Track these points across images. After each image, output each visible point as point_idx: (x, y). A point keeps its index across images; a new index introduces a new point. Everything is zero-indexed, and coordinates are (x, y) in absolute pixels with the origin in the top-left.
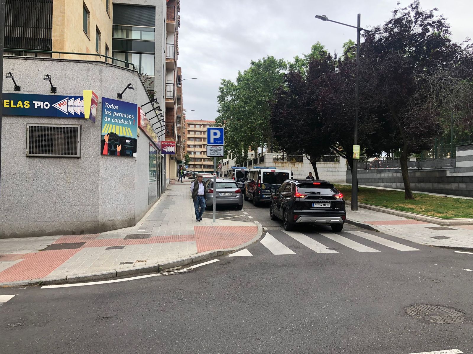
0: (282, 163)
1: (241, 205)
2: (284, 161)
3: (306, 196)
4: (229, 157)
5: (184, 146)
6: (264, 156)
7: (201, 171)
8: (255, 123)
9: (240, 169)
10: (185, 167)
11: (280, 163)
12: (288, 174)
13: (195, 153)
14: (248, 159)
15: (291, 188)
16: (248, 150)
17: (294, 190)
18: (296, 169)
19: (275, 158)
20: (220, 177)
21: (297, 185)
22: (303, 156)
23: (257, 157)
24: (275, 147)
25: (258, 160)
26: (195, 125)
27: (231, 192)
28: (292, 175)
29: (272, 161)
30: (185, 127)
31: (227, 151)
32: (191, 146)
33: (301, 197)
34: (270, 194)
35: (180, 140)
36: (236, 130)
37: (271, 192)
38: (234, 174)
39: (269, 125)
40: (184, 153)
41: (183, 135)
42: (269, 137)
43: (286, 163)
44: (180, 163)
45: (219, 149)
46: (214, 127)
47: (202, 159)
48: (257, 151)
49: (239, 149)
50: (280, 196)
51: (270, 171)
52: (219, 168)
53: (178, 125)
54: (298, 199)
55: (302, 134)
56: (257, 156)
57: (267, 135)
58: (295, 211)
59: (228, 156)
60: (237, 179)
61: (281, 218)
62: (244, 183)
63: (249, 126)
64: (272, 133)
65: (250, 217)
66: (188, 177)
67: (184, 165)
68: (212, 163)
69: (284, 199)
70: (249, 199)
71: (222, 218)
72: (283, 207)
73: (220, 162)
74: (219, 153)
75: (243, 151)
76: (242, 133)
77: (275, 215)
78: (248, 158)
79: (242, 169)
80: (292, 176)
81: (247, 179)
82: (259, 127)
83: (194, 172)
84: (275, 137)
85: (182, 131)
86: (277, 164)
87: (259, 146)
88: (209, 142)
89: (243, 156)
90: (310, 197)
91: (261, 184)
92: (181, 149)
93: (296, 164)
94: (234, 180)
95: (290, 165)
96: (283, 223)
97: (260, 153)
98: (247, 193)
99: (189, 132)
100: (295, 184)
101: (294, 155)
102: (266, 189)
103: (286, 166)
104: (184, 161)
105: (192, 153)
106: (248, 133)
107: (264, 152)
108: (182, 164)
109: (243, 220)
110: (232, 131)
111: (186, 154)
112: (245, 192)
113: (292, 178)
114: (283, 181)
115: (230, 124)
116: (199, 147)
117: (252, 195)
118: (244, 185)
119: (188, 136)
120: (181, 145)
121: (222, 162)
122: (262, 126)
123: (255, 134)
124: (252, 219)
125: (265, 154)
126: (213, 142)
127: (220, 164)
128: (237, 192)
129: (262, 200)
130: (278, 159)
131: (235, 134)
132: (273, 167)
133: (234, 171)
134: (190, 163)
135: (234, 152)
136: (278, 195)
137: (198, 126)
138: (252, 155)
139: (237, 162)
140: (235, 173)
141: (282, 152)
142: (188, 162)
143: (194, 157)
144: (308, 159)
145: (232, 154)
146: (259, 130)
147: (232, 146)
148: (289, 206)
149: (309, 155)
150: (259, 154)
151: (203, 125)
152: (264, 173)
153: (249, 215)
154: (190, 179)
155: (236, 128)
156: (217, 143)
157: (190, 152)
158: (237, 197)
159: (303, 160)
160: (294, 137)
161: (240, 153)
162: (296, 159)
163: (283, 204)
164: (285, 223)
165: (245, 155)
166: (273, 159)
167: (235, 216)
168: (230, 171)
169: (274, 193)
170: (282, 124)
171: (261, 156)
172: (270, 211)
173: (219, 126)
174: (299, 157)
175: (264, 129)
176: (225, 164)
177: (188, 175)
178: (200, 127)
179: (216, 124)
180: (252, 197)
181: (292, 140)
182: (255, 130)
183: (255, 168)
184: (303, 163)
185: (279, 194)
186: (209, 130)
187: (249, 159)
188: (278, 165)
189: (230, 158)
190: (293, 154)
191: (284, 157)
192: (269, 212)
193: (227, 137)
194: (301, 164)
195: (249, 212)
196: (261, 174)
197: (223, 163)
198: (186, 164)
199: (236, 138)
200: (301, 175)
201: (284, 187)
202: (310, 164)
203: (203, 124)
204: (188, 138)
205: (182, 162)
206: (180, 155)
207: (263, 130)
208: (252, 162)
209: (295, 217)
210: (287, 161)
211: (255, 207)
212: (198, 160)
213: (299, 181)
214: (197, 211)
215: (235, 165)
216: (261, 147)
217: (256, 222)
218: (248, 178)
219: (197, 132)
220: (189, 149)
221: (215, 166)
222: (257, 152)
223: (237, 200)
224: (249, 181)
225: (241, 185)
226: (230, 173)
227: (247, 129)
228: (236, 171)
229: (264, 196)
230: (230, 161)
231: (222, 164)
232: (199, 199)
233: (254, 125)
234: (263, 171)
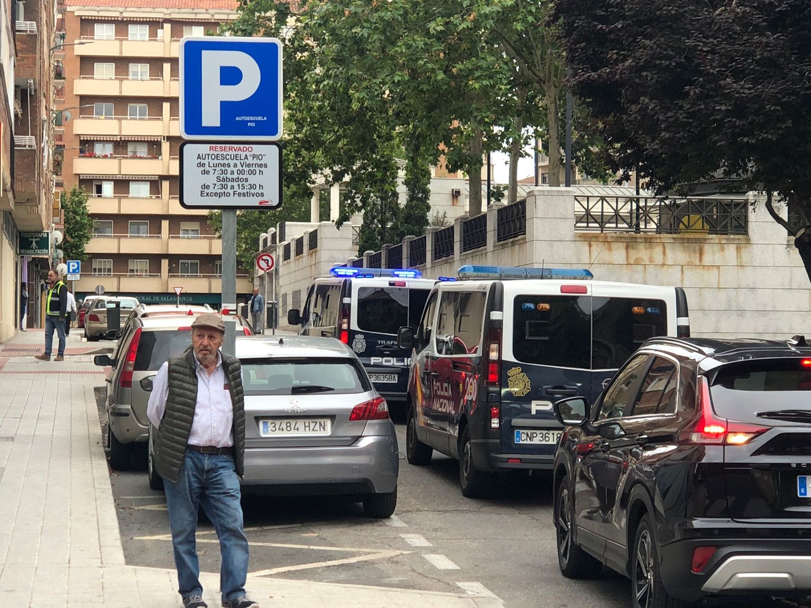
0: (630, 244)
1: (391, 490)
2: (638, 230)
3: (759, 433)
4: (321, 206)
5: (59, 150)
6: (523, 203)
7: (160, 292)
8: (469, 10)
9: (381, 282)
10: (62, 267)
11: (615, 246)
12: (660, 305)
13: (122, 184)
14: (430, 221)
15: (673, 391)
16: (433, 171)
17: (692, 399)
18: (711, 277)
19: (588, 217)
20: (270, 326)
21: (708, 374)
22: (745, 204)
23: (484, 209)
24: (589, 152)
25: (491, 225)
26: (122, 25)
27: (331, 416)
28: (683, 310)
29: (567, 229)
30: (63, 37)
31: (304, 176)
32: (98, 149)
33: (732, 439)
34: (555, 423)
35: (35, 112)
36: (362, 52)
37: (560, 412)
38: (345, 311)
39: (548, 24)
40: (60, 190)
41: (54, 81)
42: (553, 92)
43: (649, 241)
44: (34, 244)
45: (250, 160)
46: (228, 37)
47: (165, 224)
48: (484, 170)
49: (377, 164)
50: (613, 437)
51: (559, 293)
52: (261, 272)
53: (23, 24)
54: (712, 455)
55: (738, 75)
56: (484, 202)
57: (541, 81)
58: (698, 523)
59: (314, 202)
60: (367, 336)
61: (619, 565)
62: (407, 361)
63: (436, 26)
64: (569, 70)
65: (442, 562)
66: (81, 326)
67: (56, 260)
68: (217, 247)
69: (636, 455)
70: (436, 454)
71: (275, 571)
72: (631, 499)
73: (265, 240)
74: (252, 187)
75: (402, 174)
76: (396, 67)
77: (587, 546)
78: (430, 216)
79: (395, 279)
80: (683, 321)
81: (426, 342)
82: (495, 36)
83: (114, 299)
84: (584, 90)
85: (47, 60)
86: (597, 248)
87: (493, 143)
88: (193, 122)
89: (403, 200)
90: (781, 444)
91: (504, 366)
92: (40, 164)
93: (707, 248)
94: (345, 347)
95: (677, 255)
96: (630, 595)
97: (498, 188)
98: (421, 420)
99: (87, 63)
100: (695, 363)
101: (695, 199)
102: (536, 394)
103: (651, 260)
104: (56, 236)
105: (108, 189)
106: (433, 71)
107: (527, 181)
108: (49, 254)
109: (396, 580)
110: (339, 60)
111: (74, 193)
112: (413, 414)
113: (684, 332)
114: (631, 348)
115: (325, 20)
116: (143, 151)
117: (454, 432)
118: (404, 373)
119: (83, 87)
120: (39, 140)
121: (282, 239)
122: (511, 30)
123: (471, 72)
124: (448, 572)
125: (530, 194)
126: (218, 124)
127: (268, 251)
128: (360, 414)
129: (510, 460)
130: (602, 220)
131: (354, 71)
132: (575, 267)
133: (346, 290)
134: (96, 245)
135: (347, 178)
136: (600, 430)
137: (138, 33)
138: (456, 194)
139: (366, 240)
140: (353, 301)
141: (627, 178)
142: (80, 237)
143: (115, 211)
144: (779, 220)
145: (335, 193)
146: (492, 52)
147: (340, 144)
148: (664, 495)
149: (784, 194)
150: (495, 194)
151: (167, 27)
152: (520, 300)
153: (434, 551)
154: (92, 338)
155: (359, 46)
156: (243, 129)
157: (92, 184)
158: (364, 443)
159: (752, 227)
160: (694, 91)
161: (386, 187)
162: (707, 220)
163: (632, 483)
164: (639, 595)
165: (412, 198)
166: (579, 219)
167: (353, 555)
168: (323, 291)
169: (577, 417)
170: (624, 18)
171: (505, 202)
172: (557, 524)
173: (262, 30)
174: (725, 208)
175: (522, 48)
176: (299, 251)
177: (84, 316)
178: (153, 35)
179: (244, 21)
180: (454, 444)
181: (681, 108)
182: (472, 52)
183: (470, 273)
184: (748, 241)
185: (608, 425)
186: (194, 51)
187: (438, 222)
188: (606, 256)
189: (325, 215)
190: (691, 191)
191: (638, 207)
192: (551, 534)
193: (304, 94)
194: (738, 249)
195: (436, 530)
196: (501, 309)
197: (287, 248)
198: (71, 249)
199: (361, 101)
200: (741, 312)
201: (636, 383)
202: (788, 245)
203: (167, 21)
204: (84, 99)
205: (43, 243)
206: (32, 201)
207: (519, 53)
208: (457, 237)
209: (698, 558)
210: (659, 230)
211: (469, 504)
212: (142, 227)
213: (719, 346)
214: (182, 549)
215: (354, 256)
216: (505, 151)
217: (474, 588)
218: (429, 332)
219: (132, 67)
220: (85, 166)
221: (229, 264)
222: (484, 176)
223: (363, 460)
224: (432, 350)
225: (391, 370)
226: (326, 306)
227: (421, 45)
228: (362, 290)
229: (523, 439)
230: (327, 230)
231: (280, 251)
232: (200, 470)
233: (463, 20)
234: (513, 289)
